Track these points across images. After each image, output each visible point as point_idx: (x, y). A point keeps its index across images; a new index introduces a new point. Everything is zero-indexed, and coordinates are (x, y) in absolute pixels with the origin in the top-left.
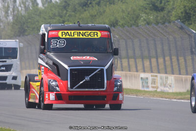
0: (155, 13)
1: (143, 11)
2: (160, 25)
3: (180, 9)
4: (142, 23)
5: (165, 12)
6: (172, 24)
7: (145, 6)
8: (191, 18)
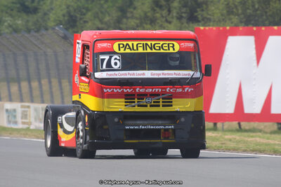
0: (25, 16)
1: (7, 13)
2: (33, 33)
3: (62, 10)
4: (7, 31)
5: (40, 14)
6: (50, 31)
7: (9, 5)
8: (78, 23)
